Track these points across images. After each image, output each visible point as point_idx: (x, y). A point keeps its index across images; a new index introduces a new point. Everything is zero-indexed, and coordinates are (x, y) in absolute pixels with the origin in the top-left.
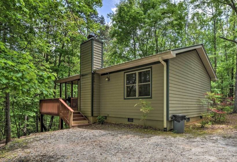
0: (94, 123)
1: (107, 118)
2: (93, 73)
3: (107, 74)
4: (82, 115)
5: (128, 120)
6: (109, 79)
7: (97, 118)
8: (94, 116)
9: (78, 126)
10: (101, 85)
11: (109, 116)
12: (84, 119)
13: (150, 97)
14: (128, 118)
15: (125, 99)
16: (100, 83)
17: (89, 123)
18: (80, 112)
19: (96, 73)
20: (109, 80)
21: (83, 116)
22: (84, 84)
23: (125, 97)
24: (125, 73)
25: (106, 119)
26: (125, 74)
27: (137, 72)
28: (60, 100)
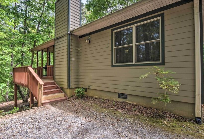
0: (71, 97)
1: (88, 90)
2: (69, 34)
3: (87, 35)
4: (57, 86)
5: (119, 96)
6: (90, 41)
7: (75, 91)
8: (72, 88)
9: (51, 102)
10: (79, 49)
11: (90, 88)
12: (59, 92)
13: (161, 61)
14: (119, 93)
15: (113, 66)
16: (78, 47)
17: (65, 96)
18: (55, 82)
19: (74, 34)
20: (90, 43)
21: (58, 88)
22: (59, 49)
23: (114, 64)
24: (112, 30)
25: (86, 91)
26: (114, 32)
27: (133, 26)
28: (29, 68)
